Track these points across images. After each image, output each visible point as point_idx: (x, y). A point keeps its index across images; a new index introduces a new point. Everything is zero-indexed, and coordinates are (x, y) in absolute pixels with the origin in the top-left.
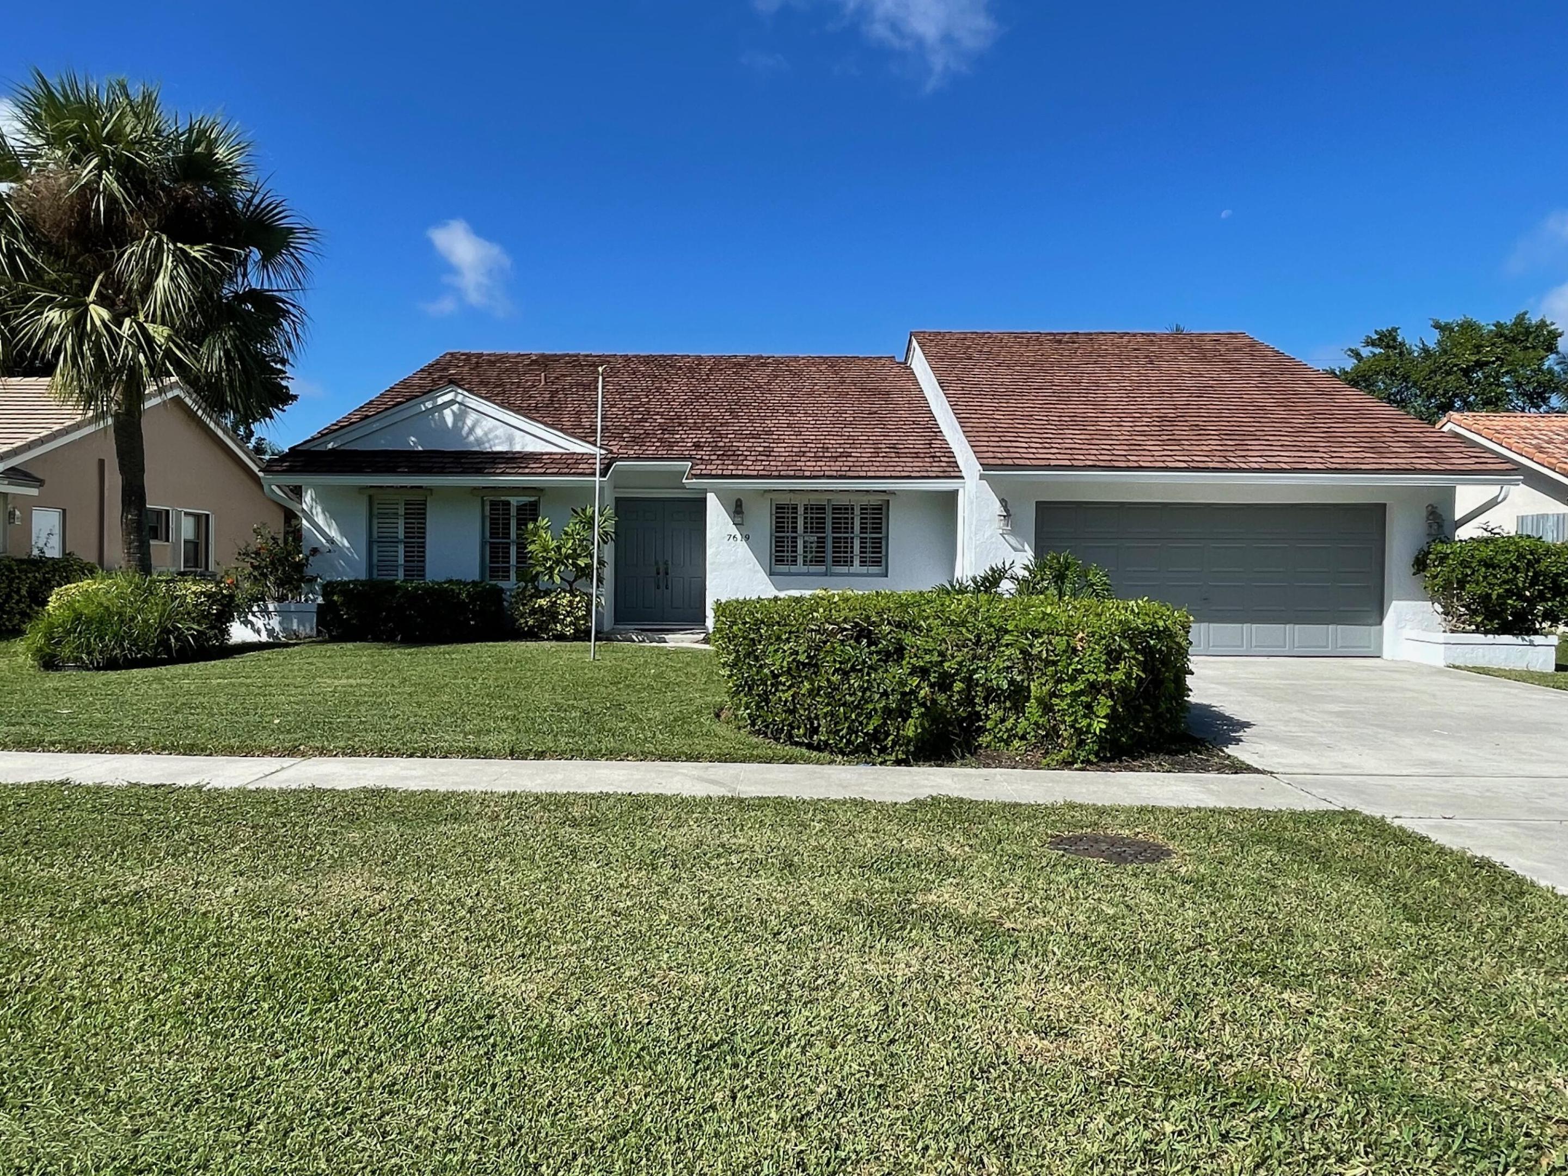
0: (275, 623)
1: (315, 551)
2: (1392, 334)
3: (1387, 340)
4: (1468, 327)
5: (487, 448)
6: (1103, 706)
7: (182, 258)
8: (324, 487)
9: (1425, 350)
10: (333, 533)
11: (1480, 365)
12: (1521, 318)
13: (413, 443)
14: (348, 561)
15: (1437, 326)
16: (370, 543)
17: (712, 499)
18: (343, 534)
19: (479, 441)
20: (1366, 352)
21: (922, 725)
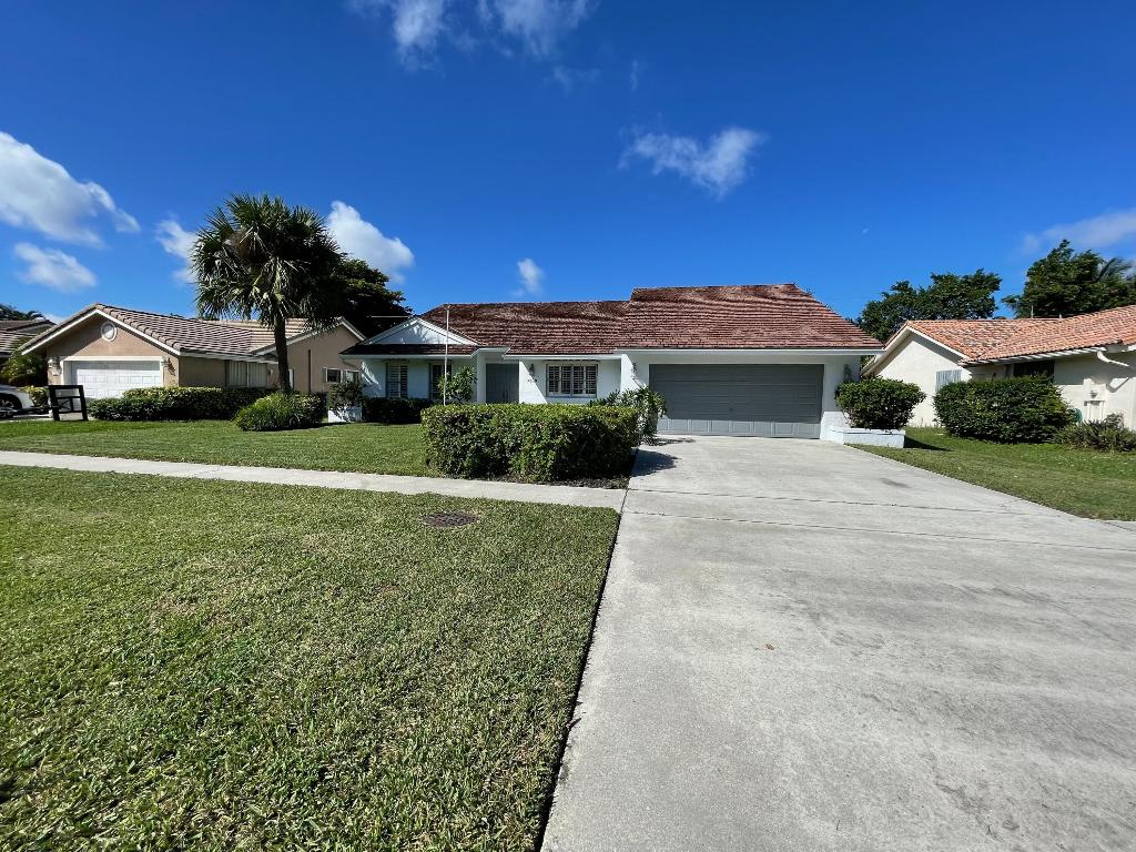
0: (347, 415)
1: (365, 385)
2: (906, 284)
3: (903, 287)
4: (951, 278)
5: (430, 343)
6: (551, 455)
7: (285, 266)
8: (371, 359)
9: (922, 291)
10: (373, 378)
11: (951, 297)
12: (979, 271)
13: (402, 341)
14: (378, 390)
15: (933, 277)
16: (387, 382)
17: (521, 364)
18: (376, 379)
19: (428, 340)
20: (891, 293)
21: (473, 462)
